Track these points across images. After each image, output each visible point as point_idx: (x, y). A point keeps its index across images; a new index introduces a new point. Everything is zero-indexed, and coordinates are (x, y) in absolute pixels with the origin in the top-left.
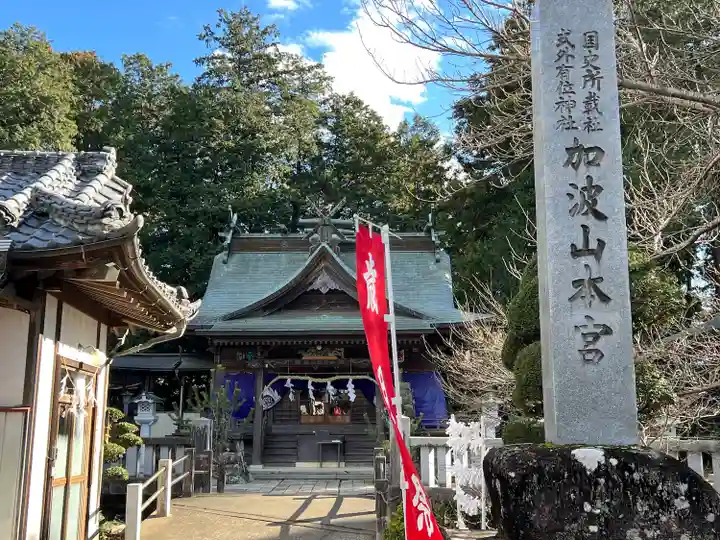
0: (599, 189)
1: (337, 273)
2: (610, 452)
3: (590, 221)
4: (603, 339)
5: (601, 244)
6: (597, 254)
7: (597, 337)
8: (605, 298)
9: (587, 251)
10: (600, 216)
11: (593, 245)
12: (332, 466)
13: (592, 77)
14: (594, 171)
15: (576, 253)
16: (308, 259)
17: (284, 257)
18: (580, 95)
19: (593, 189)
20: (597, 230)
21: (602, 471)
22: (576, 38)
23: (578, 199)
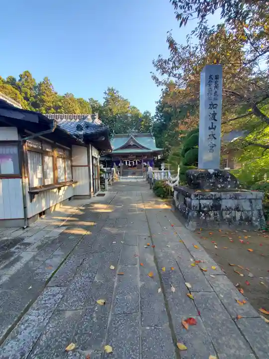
0: (216, 114)
1: (134, 141)
2: (215, 170)
3: (213, 121)
4: (214, 147)
5: (215, 126)
6: (214, 129)
7: (213, 147)
8: (215, 138)
9: (212, 128)
10: (216, 120)
11: (214, 127)
12: (134, 177)
13: (216, 87)
14: (215, 109)
15: (210, 129)
16: (129, 138)
17: (123, 139)
18: (214, 92)
19: (214, 114)
20: (215, 124)
21: (213, 173)
22: (214, 77)
23: (211, 116)
